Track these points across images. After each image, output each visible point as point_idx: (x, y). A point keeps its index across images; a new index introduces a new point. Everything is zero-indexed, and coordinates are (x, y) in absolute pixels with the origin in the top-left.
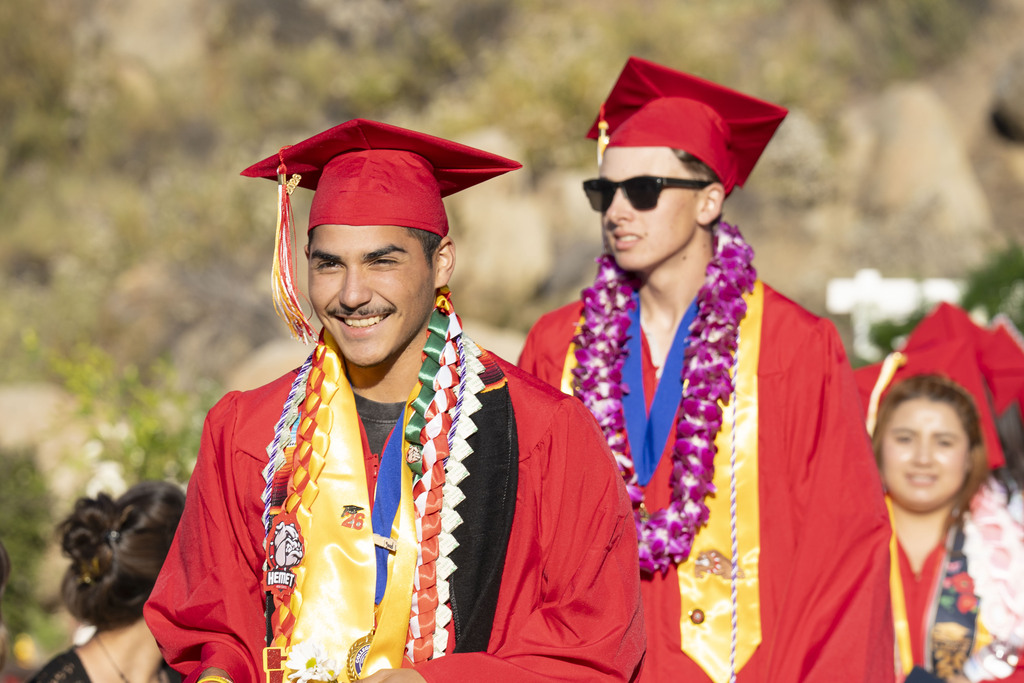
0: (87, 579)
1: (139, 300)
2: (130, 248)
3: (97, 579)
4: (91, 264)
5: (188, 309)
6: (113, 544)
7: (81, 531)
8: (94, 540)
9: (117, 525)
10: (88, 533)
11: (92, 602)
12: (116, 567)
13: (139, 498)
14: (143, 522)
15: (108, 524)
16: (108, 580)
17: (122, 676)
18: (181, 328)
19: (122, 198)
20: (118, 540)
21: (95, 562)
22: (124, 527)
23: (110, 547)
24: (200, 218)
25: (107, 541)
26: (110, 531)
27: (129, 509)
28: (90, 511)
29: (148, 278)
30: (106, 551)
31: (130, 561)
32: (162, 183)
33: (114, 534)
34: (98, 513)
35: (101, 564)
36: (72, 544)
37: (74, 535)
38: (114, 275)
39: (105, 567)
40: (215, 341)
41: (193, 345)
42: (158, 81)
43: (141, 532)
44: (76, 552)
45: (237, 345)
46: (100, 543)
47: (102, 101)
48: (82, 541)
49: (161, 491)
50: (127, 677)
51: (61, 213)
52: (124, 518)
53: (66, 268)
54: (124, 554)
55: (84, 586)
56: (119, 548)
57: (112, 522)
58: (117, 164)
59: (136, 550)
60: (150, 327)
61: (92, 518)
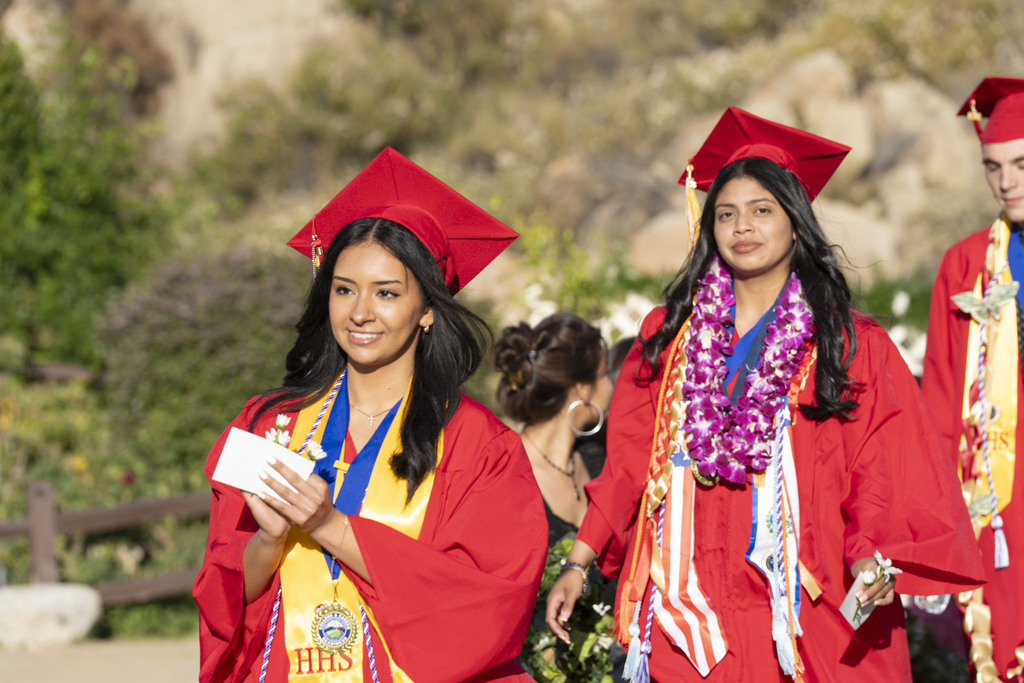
0: (514, 387)
1: (564, 183)
2: (556, 144)
3: (522, 386)
4: (526, 157)
5: (599, 189)
6: (532, 360)
7: (508, 352)
8: (518, 358)
9: (534, 346)
10: (513, 352)
11: (519, 403)
12: (535, 377)
13: (551, 325)
14: (554, 344)
15: (528, 345)
16: (530, 387)
17: (545, 457)
18: (594, 203)
19: (549, 108)
20: (536, 357)
21: (520, 374)
22: (540, 347)
23: (530, 362)
24: (608, 121)
25: (528, 358)
26: (529, 350)
27: (544, 334)
28: (514, 336)
29: (570, 166)
30: (527, 366)
31: (545, 373)
32: (578, 94)
33: (533, 353)
34: (519, 337)
35: (524, 374)
36: (502, 361)
37: (503, 355)
38: (543, 166)
39: (527, 378)
40: (620, 213)
41: (604, 215)
42: (575, 18)
43: (553, 350)
44: (505, 368)
45: (637, 216)
46: (522, 360)
47: (532, 38)
48: (509, 359)
49: (567, 320)
50: (550, 458)
51: (502, 118)
52: (540, 339)
53: (505, 160)
54: (541, 367)
55: (512, 393)
56: (537, 364)
57: (531, 343)
58: (545, 82)
59: (549, 364)
60: (572, 203)
61: (516, 342)
